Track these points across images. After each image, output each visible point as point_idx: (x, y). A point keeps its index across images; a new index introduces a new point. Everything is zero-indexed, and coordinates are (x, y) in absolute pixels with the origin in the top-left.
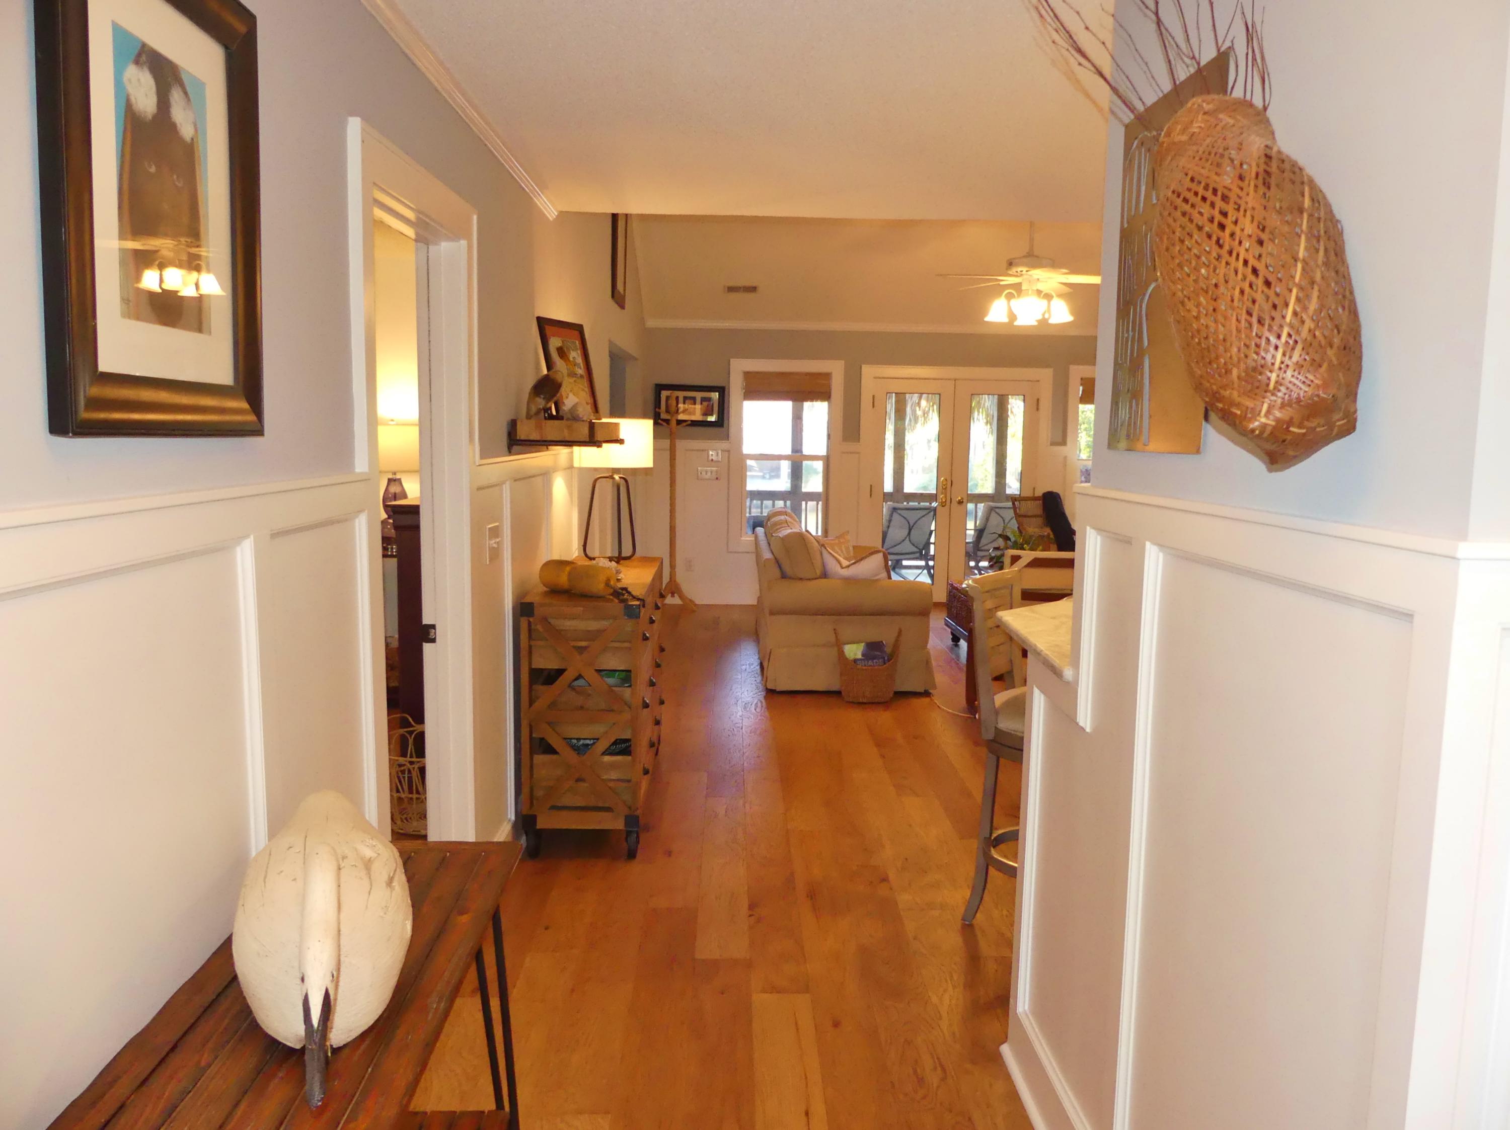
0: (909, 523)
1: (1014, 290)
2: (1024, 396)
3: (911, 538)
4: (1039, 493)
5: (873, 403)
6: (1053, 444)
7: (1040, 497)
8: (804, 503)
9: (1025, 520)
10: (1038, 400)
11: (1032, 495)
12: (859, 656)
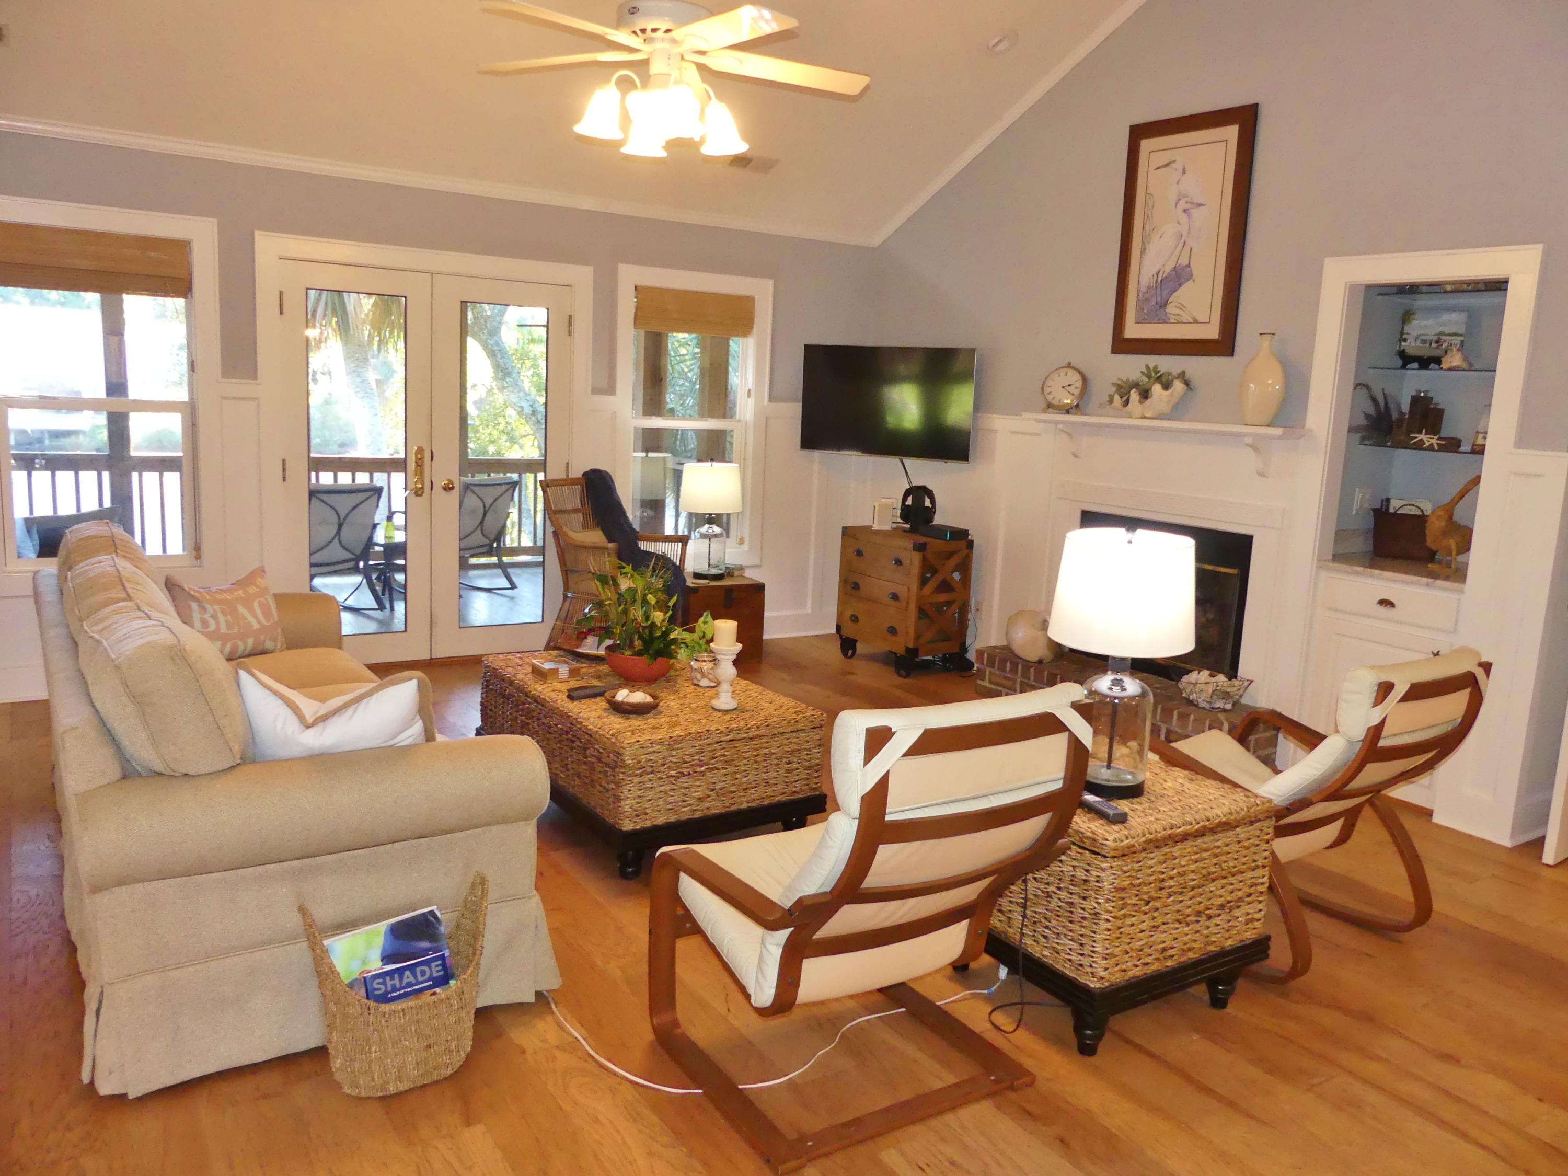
0: (337, 513)
1: (633, 71)
2: (548, 309)
3: (342, 539)
4: (577, 472)
5: (281, 305)
6: (596, 391)
7: (579, 478)
8: (135, 475)
9: (561, 518)
10: (570, 317)
11: (563, 476)
12: (375, 965)
